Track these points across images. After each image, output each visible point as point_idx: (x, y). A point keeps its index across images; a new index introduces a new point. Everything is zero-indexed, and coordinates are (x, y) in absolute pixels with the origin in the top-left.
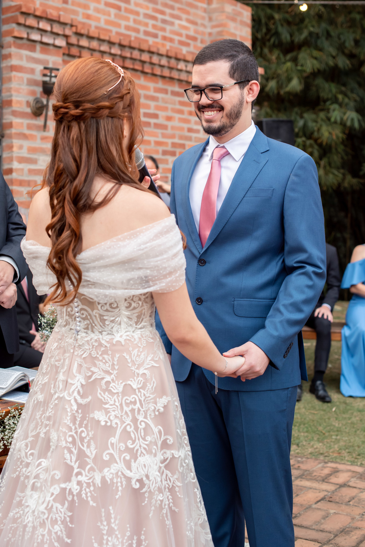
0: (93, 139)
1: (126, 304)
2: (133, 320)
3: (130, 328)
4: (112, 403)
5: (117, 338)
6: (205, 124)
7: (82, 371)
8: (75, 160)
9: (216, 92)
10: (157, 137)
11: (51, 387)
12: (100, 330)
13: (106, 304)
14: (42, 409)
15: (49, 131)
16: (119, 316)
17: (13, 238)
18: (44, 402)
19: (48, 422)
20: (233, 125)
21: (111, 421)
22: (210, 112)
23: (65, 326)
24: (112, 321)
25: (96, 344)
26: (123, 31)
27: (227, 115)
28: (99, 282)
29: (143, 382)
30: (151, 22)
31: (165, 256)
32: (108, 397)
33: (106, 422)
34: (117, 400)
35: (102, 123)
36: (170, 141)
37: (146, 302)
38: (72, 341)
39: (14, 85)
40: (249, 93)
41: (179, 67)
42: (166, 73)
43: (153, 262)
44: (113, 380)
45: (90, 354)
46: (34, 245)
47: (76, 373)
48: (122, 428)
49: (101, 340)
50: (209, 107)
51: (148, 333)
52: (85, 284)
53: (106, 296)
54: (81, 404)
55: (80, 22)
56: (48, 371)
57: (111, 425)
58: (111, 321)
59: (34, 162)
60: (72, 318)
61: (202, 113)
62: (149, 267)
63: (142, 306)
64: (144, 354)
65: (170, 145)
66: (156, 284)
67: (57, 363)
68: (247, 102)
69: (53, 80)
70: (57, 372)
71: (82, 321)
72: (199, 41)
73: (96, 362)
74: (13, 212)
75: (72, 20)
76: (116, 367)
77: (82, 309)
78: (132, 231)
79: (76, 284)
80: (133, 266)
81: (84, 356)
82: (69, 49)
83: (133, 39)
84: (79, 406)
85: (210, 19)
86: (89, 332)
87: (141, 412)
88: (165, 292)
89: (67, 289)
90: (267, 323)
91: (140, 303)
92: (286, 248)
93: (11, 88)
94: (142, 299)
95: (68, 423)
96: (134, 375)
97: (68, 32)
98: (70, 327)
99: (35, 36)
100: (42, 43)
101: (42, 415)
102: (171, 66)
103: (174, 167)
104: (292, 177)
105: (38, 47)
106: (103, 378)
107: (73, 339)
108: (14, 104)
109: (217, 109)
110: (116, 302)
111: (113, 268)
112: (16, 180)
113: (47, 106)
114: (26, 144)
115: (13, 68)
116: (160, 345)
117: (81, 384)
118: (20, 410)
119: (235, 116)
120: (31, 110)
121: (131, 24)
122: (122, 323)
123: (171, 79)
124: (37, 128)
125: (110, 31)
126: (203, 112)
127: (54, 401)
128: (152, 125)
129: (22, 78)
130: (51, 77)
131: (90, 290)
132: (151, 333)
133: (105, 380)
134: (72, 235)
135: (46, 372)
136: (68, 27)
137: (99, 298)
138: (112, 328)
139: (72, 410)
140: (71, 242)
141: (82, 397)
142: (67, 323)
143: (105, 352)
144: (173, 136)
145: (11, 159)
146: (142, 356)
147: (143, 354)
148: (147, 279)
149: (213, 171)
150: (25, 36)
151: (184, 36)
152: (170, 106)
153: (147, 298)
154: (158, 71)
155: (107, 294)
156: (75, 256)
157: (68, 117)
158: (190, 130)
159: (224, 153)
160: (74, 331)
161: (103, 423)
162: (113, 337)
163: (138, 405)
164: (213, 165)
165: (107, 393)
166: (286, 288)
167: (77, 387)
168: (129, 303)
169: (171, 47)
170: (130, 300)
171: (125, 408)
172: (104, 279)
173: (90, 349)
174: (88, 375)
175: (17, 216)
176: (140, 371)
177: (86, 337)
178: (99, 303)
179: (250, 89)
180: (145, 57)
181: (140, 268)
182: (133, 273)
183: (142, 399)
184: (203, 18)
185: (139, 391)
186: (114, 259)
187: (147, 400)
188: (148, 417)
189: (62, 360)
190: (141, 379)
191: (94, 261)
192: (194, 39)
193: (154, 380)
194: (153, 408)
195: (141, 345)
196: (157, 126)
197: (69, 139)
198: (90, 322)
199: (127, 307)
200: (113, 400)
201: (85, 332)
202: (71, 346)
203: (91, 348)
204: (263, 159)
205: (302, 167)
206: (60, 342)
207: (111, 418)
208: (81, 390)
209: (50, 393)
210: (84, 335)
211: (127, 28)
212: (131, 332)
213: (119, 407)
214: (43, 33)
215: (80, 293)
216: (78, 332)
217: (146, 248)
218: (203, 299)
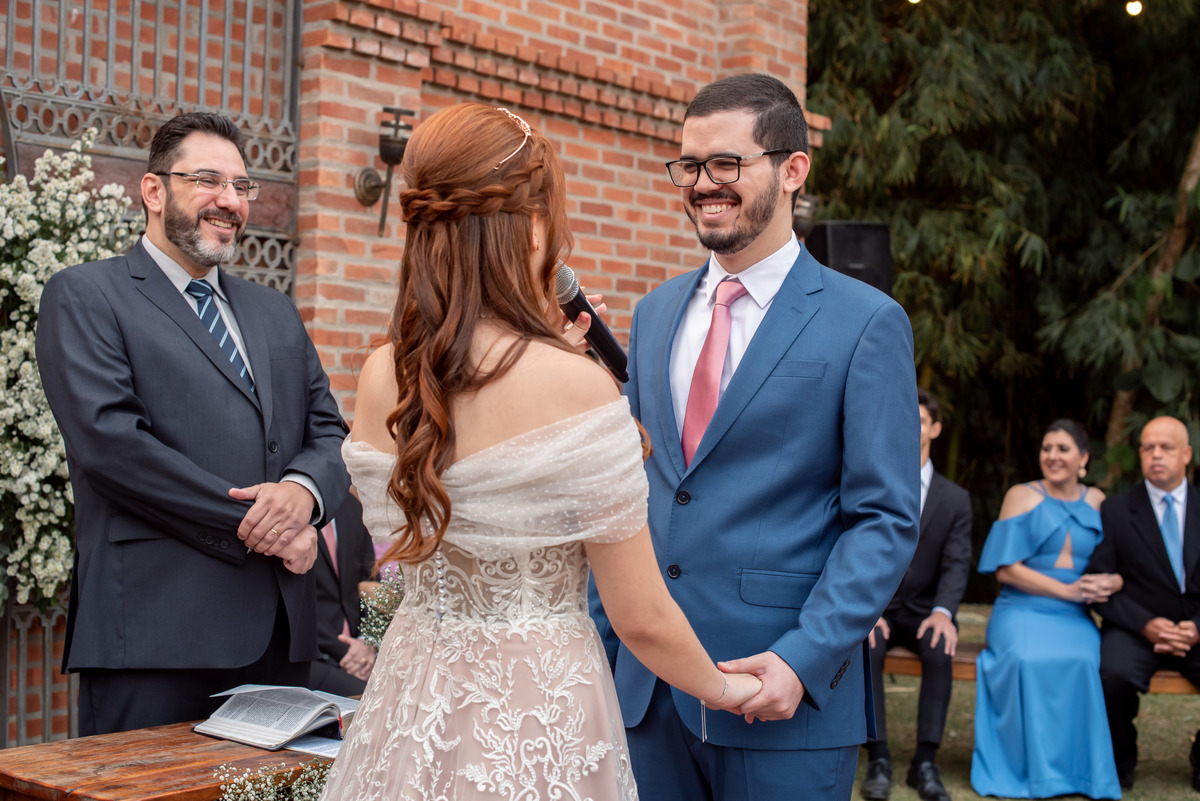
0: (473, 255)
1: (532, 565)
2: (546, 595)
3: (539, 611)
4: (500, 749)
5: (514, 628)
6: (703, 230)
7: (445, 689)
8: (440, 295)
9: (727, 167)
10: (609, 253)
11: (386, 718)
12: (483, 613)
13: (494, 563)
14: (367, 759)
15: (389, 236)
16: (519, 588)
17: (317, 440)
18: (373, 745)
19: (378, 784)
20: (758, 234)
21: (497, 784)
22: (713, 207)
23: (418, 604)
24: (507, 597)
25: (474, 639)
26: (544, 37)
27: (746, 213)
28: (482, 521)
29: (561, 714)
30: (602, 21)
31: (607, 474)
32: (493, 738)
33: (488, 785)
34: (509, 745)
35: (491, 223)
36: (634, 262)
37: (571, 564)
38: (430, 631)
39: (323, 141)
40: (789, 176)
41: (657, 112)
42: (630, 123)
43: (584, 485)
44: (503, 707)
45: (463, 657)
46: (364, 450)
47: (435, 692)
48: (518, 798)
49: (484, 631)
50: (714, 196)
51: (573, 621)
52: (456, 524)
53: (495, 548)
54: (442, 751)
55: (458, 19)
56: (382, 688)
57: (497, 792)
58: (503, 597)
59: (359, 296)
60: (431, 590)
61: (698, 209)
62: (577, 493)
63: (563, 569)
64: (564, 661)
65: (634, 270)
66: (591, 526)
67: (399, 673)
68: (785, 192)
69: (402, 134)
70: (399, 691)
71: (451, 595)
72: (699, 59)
73: (473, 671)
74: (318, 392)
75: (443, 14)
76: (511, 684)
77: (449, 573)
78: (546, 427)
79: (439, 525)
80: (547, 491)
81: (451, 661)
82: (435, 71)
83: (564, 54)
84: (438, 753)
85: (723, 16)
86: (463, 615)
87: (554, 770)
88: (608, 542)
89: (424, 534)
90: (803, 617)
91: (560, 563)
92: (845, 478)
93: (316, 148)
94: (564, 557)
95: (417, 786)
96: (543, 699)
97: (434, 38)
98: (427, 605)
99: (369, 46)
100: (381, 59)
101: (367, 770)
102: (641, 109)
103: (637, 314)
104: (864, 343)
105: (374, 67)
106: (485, 703)
107: (432, 628)
108: (320, 180)
109: (729, 200)
110: (513, 559)
111: (510, 495)
112: (321, 332)
113: (387, 185)
114: (343, 260)
115: (322, 108)
116: (596, 646)
117: (444, 712)
118: (321, 770)
119: (762, 216)
120: (356, 192)
121: (562, 23)
122: (524, 600)
123: (640, 135)
124: (367, 229)
125: (519, 37)
126: (700, 206)
127: (391, 744)
128: (599, 228)
129: (340, 128)
130: (397, 127)
131: (467, 536)
132: (579, 621)
133: (489, 706)
134: (434, 433)
135: (379, 690)
136: (435, 28)
137: (483, 553)
138: (505, 609)
139: (424, 761)
140: (430, 446)
141: (444, 737)
142: (422, 599)
143: (490, 655)
144: (641, 253)
145: (312, 291)
146: (560, 664)
147: (561, 660)
148: (572, 516)
149: (716, 326)
150: (348, 45)
151: (669, 49)
152: (636, 191)
153: (573, 554)
154: (613, 119)
155: (498, 543)
156: (439, 473)
157: (428, 215)
158: (676, 241)
159: (738, 292)
160: (434, 614)
161: (481, 788)
162: (506, 626)
163: (549, 755)
164: (717, 314)
165: (491, 732)
166: (841, 555)
167: (436, 718)
168: (537, 562)
169: (640, 71)
170: (540, 557)
171: (525, 761)
172: (493, 515)
173: (462, 648)
174: (457, 696)
175: (327, 399)
176: (556, 692)
177: (457, 625)
178: (482, 562)
179: (792, 167)
180: (588, 91)
181: (559, 496)
182: (546, 504)
183: (558, 746)
184: (709, 14)
185: (553, 730)
186: (510, 478)
187: (567, 748)
188: (568, 779)
189: (410, 668)
190: (557, 707)
191: (474, 481)
192: (690, 56)
193: (581, 709)
194: (578, 762)
195: (560, 642)
196: (608, 230)
197: (429, 255)
198: (464, 596)
199: (534, 572)
200: (502, 744)
201: (454, 616)
202: (429, 640)
203: (464, 645)
204: (810, 306)
205: (883, 325)
206: (408, 633)
207: (498, 778)
208: (442, 724)
209: (385, 729)
210: (453, 620)
211: (554, 31)
212: (541, 619)
213: (513, 758)
214: (384, 40)
215: (446, 543)
216: (442, 615)
217: (571, 458)
218: (683, 568)
